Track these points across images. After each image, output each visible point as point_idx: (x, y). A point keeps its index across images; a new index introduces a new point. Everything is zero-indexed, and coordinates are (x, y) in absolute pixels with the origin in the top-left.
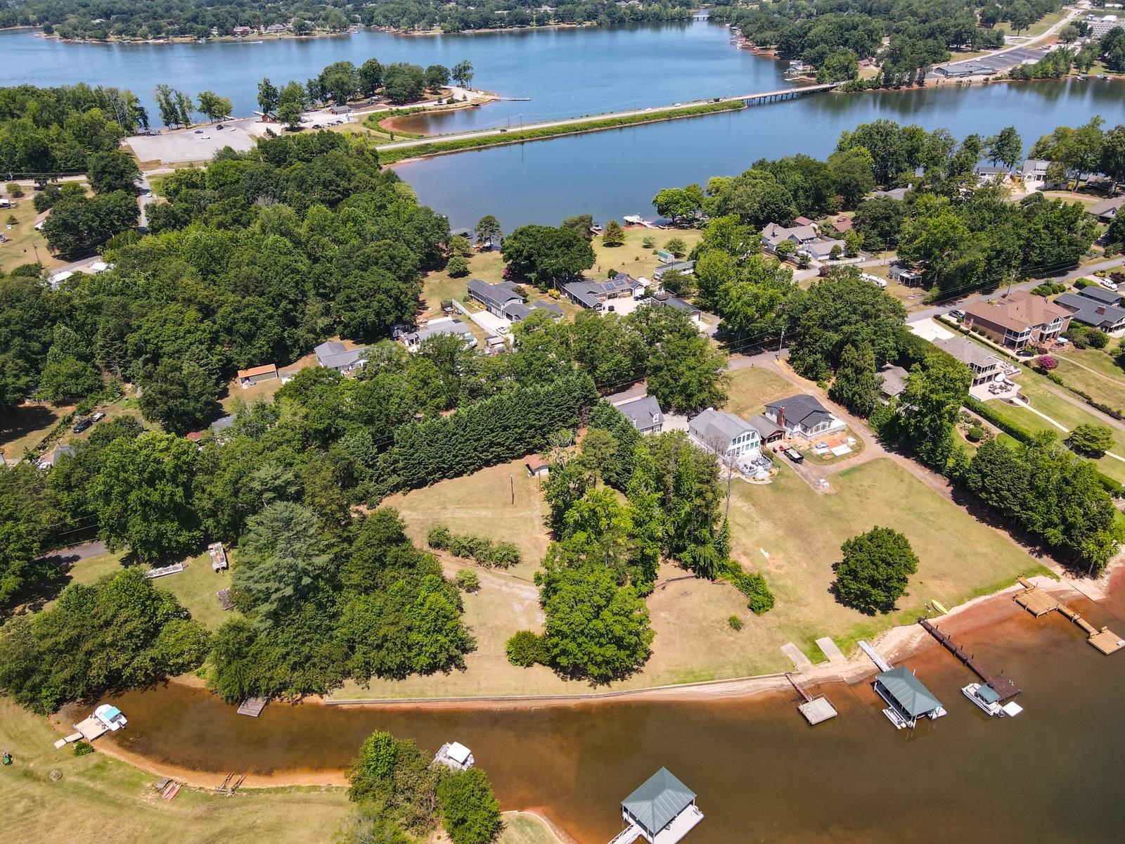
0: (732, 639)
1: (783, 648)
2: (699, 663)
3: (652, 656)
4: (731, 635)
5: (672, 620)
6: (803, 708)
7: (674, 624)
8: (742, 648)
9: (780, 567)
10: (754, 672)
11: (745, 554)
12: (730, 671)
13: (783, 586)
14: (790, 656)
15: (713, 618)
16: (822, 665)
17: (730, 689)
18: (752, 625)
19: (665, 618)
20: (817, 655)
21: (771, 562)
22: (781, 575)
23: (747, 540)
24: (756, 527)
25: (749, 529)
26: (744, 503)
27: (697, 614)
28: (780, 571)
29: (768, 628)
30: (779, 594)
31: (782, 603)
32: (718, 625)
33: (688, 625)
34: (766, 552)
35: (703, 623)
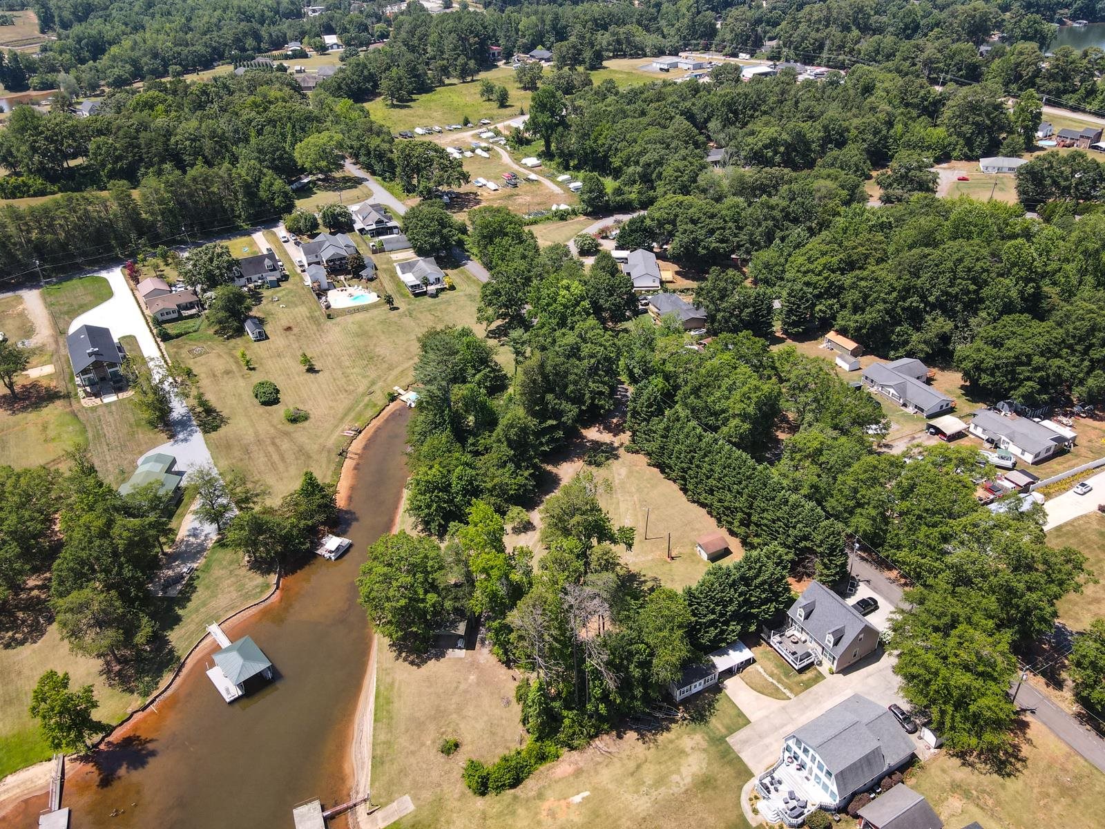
0: (429, 743)
1: (407, 798)
2: (402, 708)
3: (415, 667)
4: (434, 742)
5: (462, 687)
6: (316, 805)
7: (457, 688)
8: (413, 753)
9: (552, 814)
10: (377, 762)
11: (578, 773)
12: (382, 737)
13: (513, 813)
14: (395, 804)
15: (462, 726)
17: (364, 740)
18: (447, 767)
19: (466, 679)
21: (563, 803)
22: (537, 814)
23: (605, 776)
24: (637, 792)
25: (630, 781)
26: (688, 780)
27: (470, 711)
28: (544, 813)
29: (440, 785)
30: (498, 806)
31: (482, 808)
32: (450, 730)
33: (453, 701)
34: (583, 798)
35: (454, 716)
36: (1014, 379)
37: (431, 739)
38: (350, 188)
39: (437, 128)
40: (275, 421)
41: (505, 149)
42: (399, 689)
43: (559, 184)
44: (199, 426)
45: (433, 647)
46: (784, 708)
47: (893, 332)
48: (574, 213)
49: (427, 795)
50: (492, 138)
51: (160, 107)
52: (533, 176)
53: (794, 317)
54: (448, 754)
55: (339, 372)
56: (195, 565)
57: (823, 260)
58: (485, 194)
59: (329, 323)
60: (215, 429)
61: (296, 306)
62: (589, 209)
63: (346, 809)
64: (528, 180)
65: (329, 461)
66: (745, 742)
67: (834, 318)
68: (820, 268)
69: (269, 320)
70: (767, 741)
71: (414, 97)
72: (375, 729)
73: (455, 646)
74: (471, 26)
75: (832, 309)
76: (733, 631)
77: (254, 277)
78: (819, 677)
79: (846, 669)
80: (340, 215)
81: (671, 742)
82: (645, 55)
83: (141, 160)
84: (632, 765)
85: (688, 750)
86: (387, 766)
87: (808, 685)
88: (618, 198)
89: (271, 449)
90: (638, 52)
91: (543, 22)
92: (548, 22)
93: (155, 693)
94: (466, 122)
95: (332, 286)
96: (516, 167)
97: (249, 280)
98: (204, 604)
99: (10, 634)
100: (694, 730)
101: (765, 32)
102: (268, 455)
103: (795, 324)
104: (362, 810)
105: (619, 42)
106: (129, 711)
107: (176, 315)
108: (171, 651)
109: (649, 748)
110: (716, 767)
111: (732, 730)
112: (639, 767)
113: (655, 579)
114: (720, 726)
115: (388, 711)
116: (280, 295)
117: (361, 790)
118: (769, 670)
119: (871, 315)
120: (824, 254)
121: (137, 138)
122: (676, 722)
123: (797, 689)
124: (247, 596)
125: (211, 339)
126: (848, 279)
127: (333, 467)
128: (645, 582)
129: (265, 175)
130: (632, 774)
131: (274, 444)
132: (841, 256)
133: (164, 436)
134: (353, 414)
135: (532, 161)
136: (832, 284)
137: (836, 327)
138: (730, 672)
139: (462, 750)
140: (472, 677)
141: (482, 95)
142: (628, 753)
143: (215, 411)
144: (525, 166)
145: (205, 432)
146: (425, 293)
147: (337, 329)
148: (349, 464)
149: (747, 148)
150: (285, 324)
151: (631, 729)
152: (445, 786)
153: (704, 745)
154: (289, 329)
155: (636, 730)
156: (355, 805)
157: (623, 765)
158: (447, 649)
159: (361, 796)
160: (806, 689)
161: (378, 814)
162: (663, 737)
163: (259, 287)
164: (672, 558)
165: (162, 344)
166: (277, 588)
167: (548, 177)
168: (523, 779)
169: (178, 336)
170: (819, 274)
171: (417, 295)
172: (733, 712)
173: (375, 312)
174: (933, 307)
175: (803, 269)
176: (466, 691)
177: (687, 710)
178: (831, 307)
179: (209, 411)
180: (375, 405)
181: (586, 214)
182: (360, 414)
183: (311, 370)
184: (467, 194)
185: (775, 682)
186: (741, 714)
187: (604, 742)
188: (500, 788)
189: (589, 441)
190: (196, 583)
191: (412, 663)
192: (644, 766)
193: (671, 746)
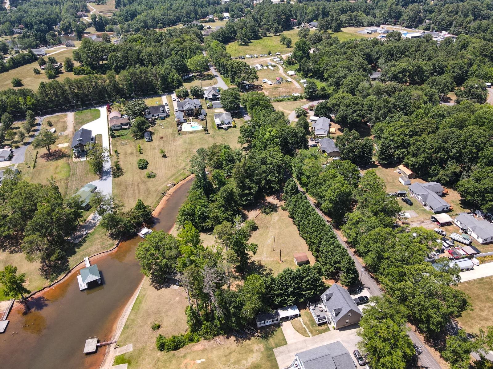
1: (131, 345)
2: (144, 306)
3: (156, 290)
4: (151, 324)
5: (172, 302)
6: (96, 340)
7: (169, 302)
8: (141, 326)
9: (186, 366)
10: (126, 327)
11: (204, 350)
12: (132, 317)
13: (171, 361)
14: (126, 346)
15: (165, 319)
16: (113, 361)
17: (125, 317)
18: (152, 335)
19: (174, 299)
20: (119, 361)
21: (192, 362)
22: (180, 364)
23: (214, 355)
24: (225, 364)
25: (224, 359)
26: (249, 364)
27: (170, 313)
28: (183, 364)
29: (146, 342)
30: (166, 357)
31: (159, 356)
32: (159, 320)
33: (166, 308)
34: (201, 362)
35: (163, 314)
36: (483, 200)
37: (150, 322)
38: (209, 79)
39: (256, 55)
40: (142, 176)
41: (282, 66)
42: (147, 298)
43: (300, 84)
44: (113, 174)
45: (167, 282)
46: (305, 341)
47: (430, 168)
48: (301, 97)
49: (139, 345)
50: (278, 61)
51: (140, 41)
52: (289, 79)
53: (383, 156)
54: (154, 330)
55: (175, 159)
56: (89, 232)
57: (401, 130)
58: (266, 86)
59: (179, 137)
60: (118, 176)
61: (168, 128)
62: (308, 96)
63: (108, 344)
64: (287, 81)
65: (157, 196)
67: (403, 158)
68: (399, 133)
69: (155, 133)
70: (290, 354)
71: (252, 41)
72: (130, 313)
73: (175, 284)
74: (283, 10)
75: (403, 154)
76: (290, 300)
77: (155, 115)
78: (328, 329)
79: (342, 328)
80: (198, 91)
81: (249, 345)
82: (363, 26)
83: (128, 62)
84: (228, 352)
85: (254, 350)
86: (129, 330)
87: (320, 332)
88: (322, 92)
89: (136, 188)
90: (360, 24)
91: (318, 9)
92: (320, 9)
93: (56, 281)
94: (270, 53)
95: (185, 121)
96: (284, 75)
97: (153, 116)
98: (86, 248)
99: (14, 248)
100: (261, 342)
101: (426, 16)
102: (134, 190)
103: (383, 159)
104: (113, 346)
105: (351, 19)
106: (44, 286)
107: (120, 128)
108: (68, 265)
109: (238, 346)
110: (264, 361)
111: (277, 346)
112: (230, 353)
113: (271, 270)
114: (272, 343)
115: (138, 307)
116: (163, 123)
117: (116, 338)
118: (305, 321)
119: (420, 159)
120: (402, 127)
121: (127, 54)
122: (254, 336)
123: (315, 333)
124: (104, 248)
125: (130, 139)
126: (412, 140)
127: (157, 199)
128: (266, 270)
129: (172, 72)
130: (226, 356)
131: (138, 186)
132: (411, 129)
133: (98, 177)
134: (174, 177)
135: (292, 72)
136: (404, 142)
137: (404, 163)
138: (286, 319)
139: (161, 329)
140: (177, 299)
141: (281, 41)
142: (228, 346)
143: (121, 169)
144: (288, 75)
145: (114, 177)
146: (222, 128)
147: (181, 140)
148: (165, 198)
149: (391, 73)
150: (161, 135)
151: (234, 336)
152: (148, 343)
153: (263, 350)
154: (162, 138)
155: (236, 337)
156: (111, 343)
157: (224, 351)
158: (172, 284)
159: (115, 340)
160: (319, 334)
161: (118, 349)
162: (246, 342)
163: (156, 119)
164: (282, 261)
165: (111, 139)
166: (117, 246)
167: (296, 80)
168: (180, 348)
169: (118, 136)
170: (398, 137)
171: (219, 128)
173: (199, 134)
174: (453, 158)
175: (391, 133)
176: (172, 304)
177: (261, 332)
178: (403, 153)
179: (119, 169)
180: (185, 175)
181: (306, 99)
182: (177, 178)
183: (164, 156)
184: (258, 86)
185: (306, 328)
186: (284, 339)
187: (220, 339)
188: (169, 349)
189: (267, 202)
190: (87, 239)
191: (156, 288)
192: (233, 354)
193: (248, 347)
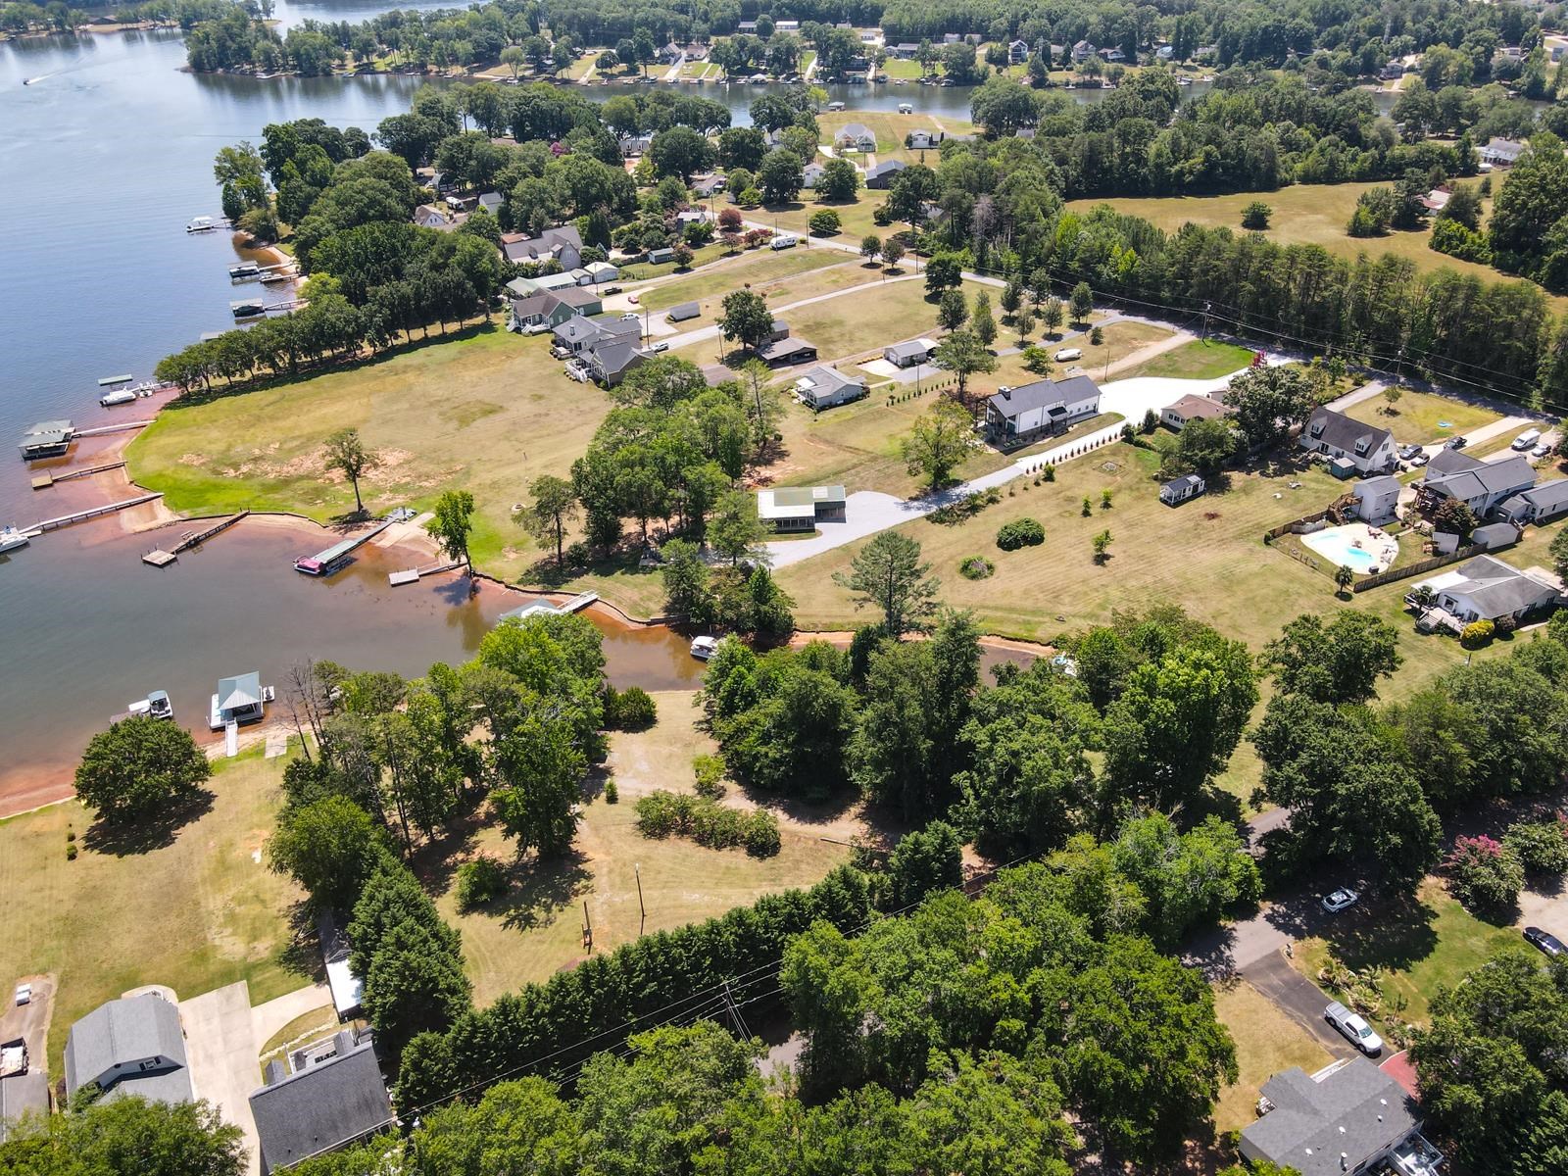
25: (249, 894)
26: (217, 943)
44: (940, 510)
55: (1105, 581)
59: (1250, 544)
60: (938, 521)
61: (1286, 507)
66: (229, 998)
69: (1235, 496)
70: (216, 1021)
77: (1333, 449)
93: (522, 587)
95: (1381, 521)
97: (1324, 447)
98: (627, 584)
100: (277, 951)
106: (507, 580)
108: (568, 582)
109: (279, 911)
110: (215, 967)
111: (253, 987)
112: (262, 902)
114: (268, 975)
122: (298, 935)
124: (634, 605)
125: (1151, 468)
133: (914, 494)
134: (997, 614)
143: (976, 512)
145: (929, 517)
147: (1236, 554)
150: (1228, 509)
154: (1213, 517)
162: (286, 924)
163: (1319, 464)
165: (1111, 442)
166: (648, 624)
169: (1137, 444)
172: (275, 992)
173: (1319, 578)
179: (976, 508)
180: (1030, 630)
183: (1101, 559)
